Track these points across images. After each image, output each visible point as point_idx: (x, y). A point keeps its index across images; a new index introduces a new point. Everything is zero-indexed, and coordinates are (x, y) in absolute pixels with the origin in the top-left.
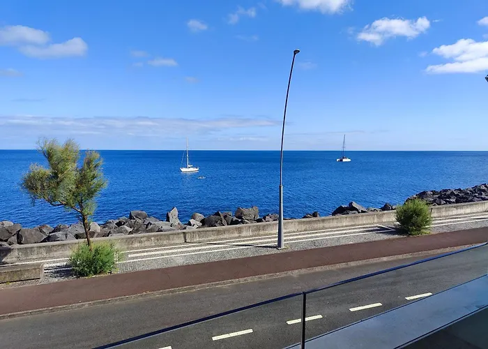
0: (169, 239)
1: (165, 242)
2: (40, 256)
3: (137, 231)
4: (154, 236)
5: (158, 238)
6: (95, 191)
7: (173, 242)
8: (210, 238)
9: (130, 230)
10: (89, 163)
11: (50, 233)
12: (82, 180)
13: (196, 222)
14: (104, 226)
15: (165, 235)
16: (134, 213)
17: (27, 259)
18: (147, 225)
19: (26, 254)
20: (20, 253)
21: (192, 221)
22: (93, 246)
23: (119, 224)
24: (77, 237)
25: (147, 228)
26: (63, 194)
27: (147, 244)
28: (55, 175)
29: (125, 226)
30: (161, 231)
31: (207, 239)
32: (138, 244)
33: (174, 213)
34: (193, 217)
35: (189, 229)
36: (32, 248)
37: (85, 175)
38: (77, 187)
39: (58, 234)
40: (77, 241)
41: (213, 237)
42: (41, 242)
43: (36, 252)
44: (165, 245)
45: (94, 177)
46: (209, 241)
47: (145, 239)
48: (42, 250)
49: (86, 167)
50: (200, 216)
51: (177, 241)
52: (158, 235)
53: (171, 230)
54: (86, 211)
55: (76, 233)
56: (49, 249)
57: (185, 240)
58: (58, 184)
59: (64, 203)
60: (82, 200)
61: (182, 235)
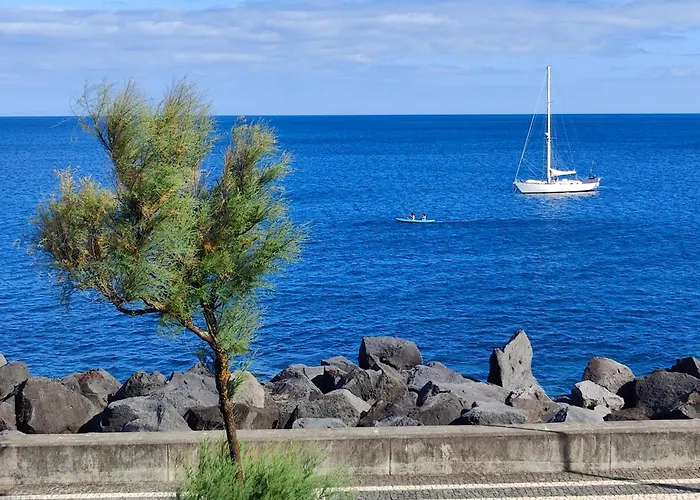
0: (504, 456)
1: (490, 466)
2: (82, 476)
3: (387, 413)
4: (449, 439)
5: (466, 449)
6: (259, 268)
7: (518, 467)
8: (664, 463)
9: (362, 406)
10: (240, 168)
11: (111, 399)
12: (219, 228)
13: (602, 394)
14: (278, 385)
15: (490, 439)
16: (374, 344)
17: (43, 485)
18: (422, 393)
19: (41, 467)
20: (25, 464)
21: (587, 389)
22: (245, 462)
23: (326, 383)
24: (194, 420)
25: (422, 404)
26: (160, 277)
27: (426, 465)
28: (132, 209)
29: (346, 393)
30: (474, 421)
31: (650, 464)
32: (394, 465)
33: (518, 353)
34: (591, 374)
35: (577, 421)
36: (59, 448)
37: (225, 212)
38: (201, 254)
39: (136, 404)
40: (193, 436)
41: (673, 461)
42: (84, 429)
43: (69, 464)
44: (491, 478)
45: (254, 219)
46: (660, 472)
47: (415, 448)
48: (89, 459)
49: (231, 184)
50: (618, 372)
51: (532, 465)
52: (465, 438)
53: (507, 420)
54: (227, 338)
55: (188, 404)
56: (110, 457)
57: (567, 462)
58: (141, 237)
59: (158, 306)
60: (213, 298)
61: (555, 444)
